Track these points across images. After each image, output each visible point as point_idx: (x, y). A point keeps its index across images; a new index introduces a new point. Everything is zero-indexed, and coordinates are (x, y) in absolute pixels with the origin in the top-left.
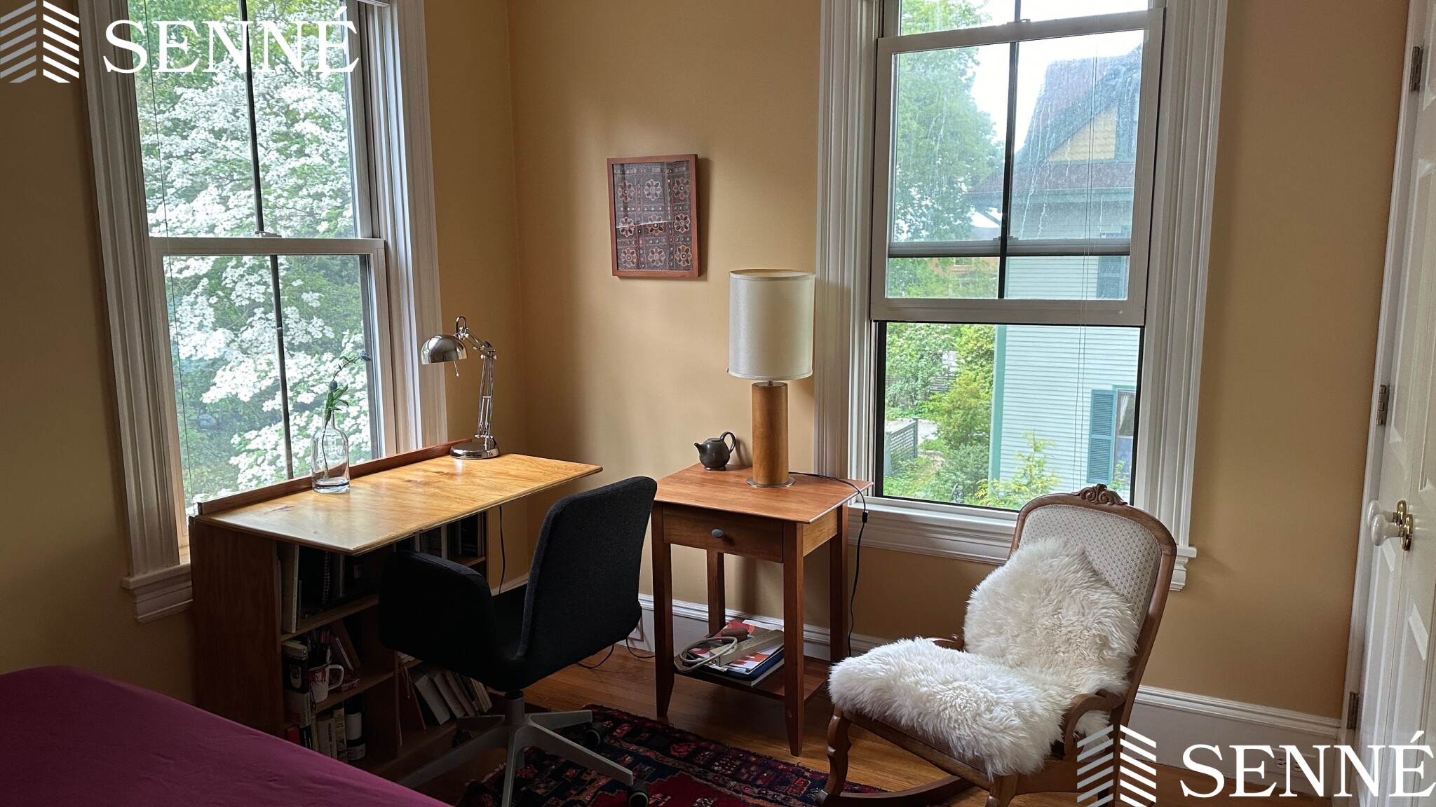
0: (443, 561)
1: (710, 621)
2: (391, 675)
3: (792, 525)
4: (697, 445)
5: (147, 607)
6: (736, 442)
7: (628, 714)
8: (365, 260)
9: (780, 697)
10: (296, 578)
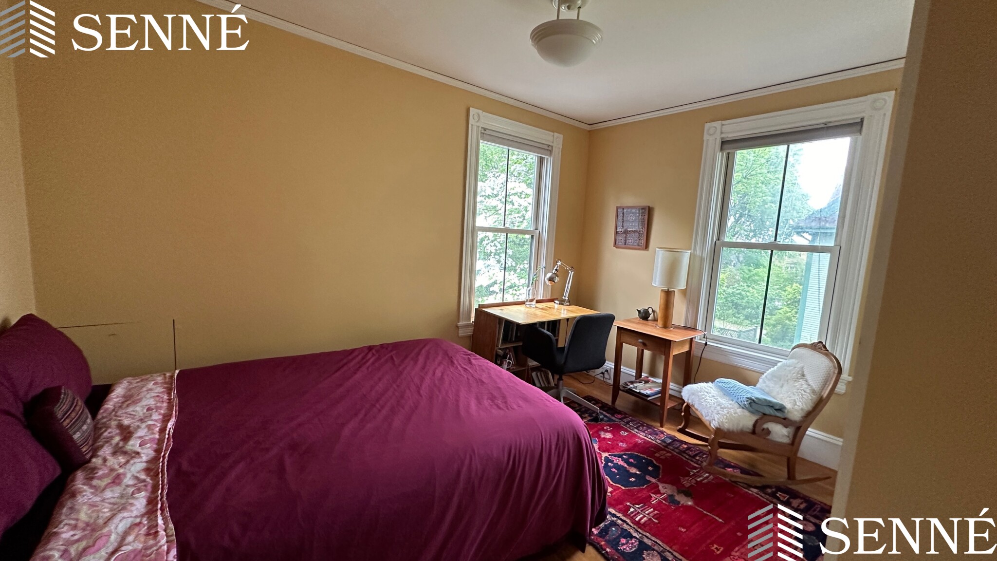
0: (545, 331)
1: (636, 377)
2: (524, 368)
3: (670, 341)
4: (637, 310)
5: (462, 333)
6: (653, 311)
7: (601, 401)
8: (532, 237)
9: (658, 405)
10: (502, 330)
